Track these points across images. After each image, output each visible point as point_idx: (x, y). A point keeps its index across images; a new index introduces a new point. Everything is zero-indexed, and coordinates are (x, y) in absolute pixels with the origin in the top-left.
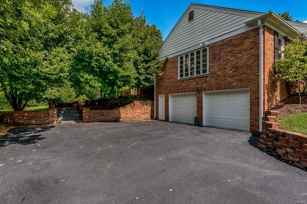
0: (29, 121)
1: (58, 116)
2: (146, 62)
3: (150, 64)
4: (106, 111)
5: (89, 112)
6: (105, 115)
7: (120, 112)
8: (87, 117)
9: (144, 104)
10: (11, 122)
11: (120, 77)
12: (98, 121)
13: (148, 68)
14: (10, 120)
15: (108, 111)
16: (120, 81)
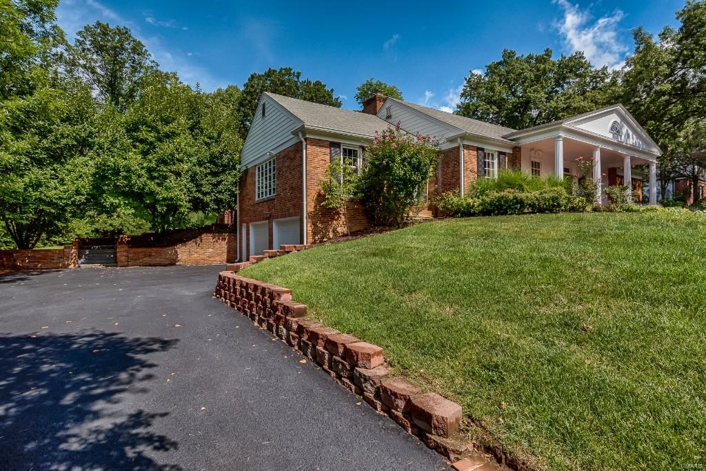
0: (36, 263)
1: (80, 257)
2: (215, 174)
3: (222, 177)
4: (154, 249)
5: (126, 251)
6: (154, 256)
7: (176, 252)
8: (123, 258)
9: (219, 239)
10: (8, 264)
11: (162, 200)
12: (141, 264)
13: (219, 183)
14: (7, 261)
15: (159, 249)
16: (161, 205)
